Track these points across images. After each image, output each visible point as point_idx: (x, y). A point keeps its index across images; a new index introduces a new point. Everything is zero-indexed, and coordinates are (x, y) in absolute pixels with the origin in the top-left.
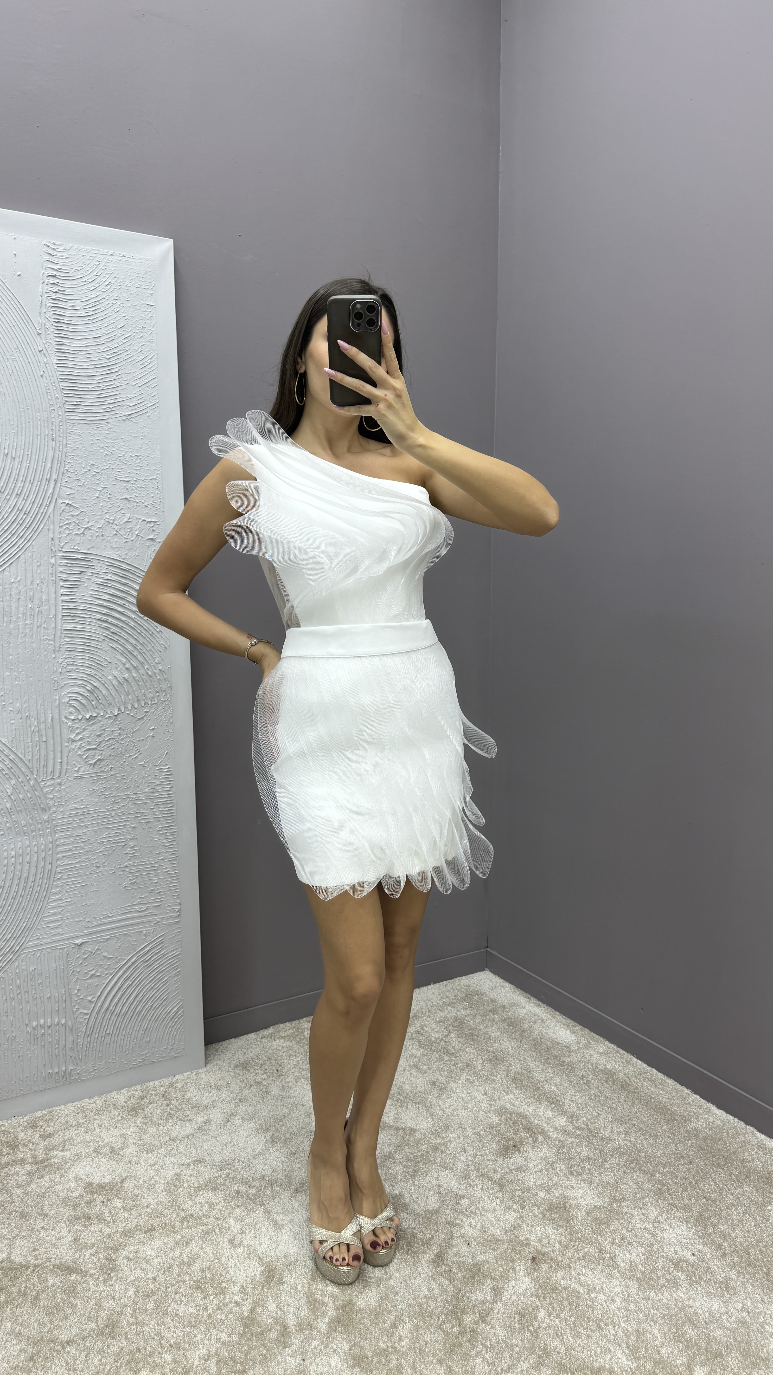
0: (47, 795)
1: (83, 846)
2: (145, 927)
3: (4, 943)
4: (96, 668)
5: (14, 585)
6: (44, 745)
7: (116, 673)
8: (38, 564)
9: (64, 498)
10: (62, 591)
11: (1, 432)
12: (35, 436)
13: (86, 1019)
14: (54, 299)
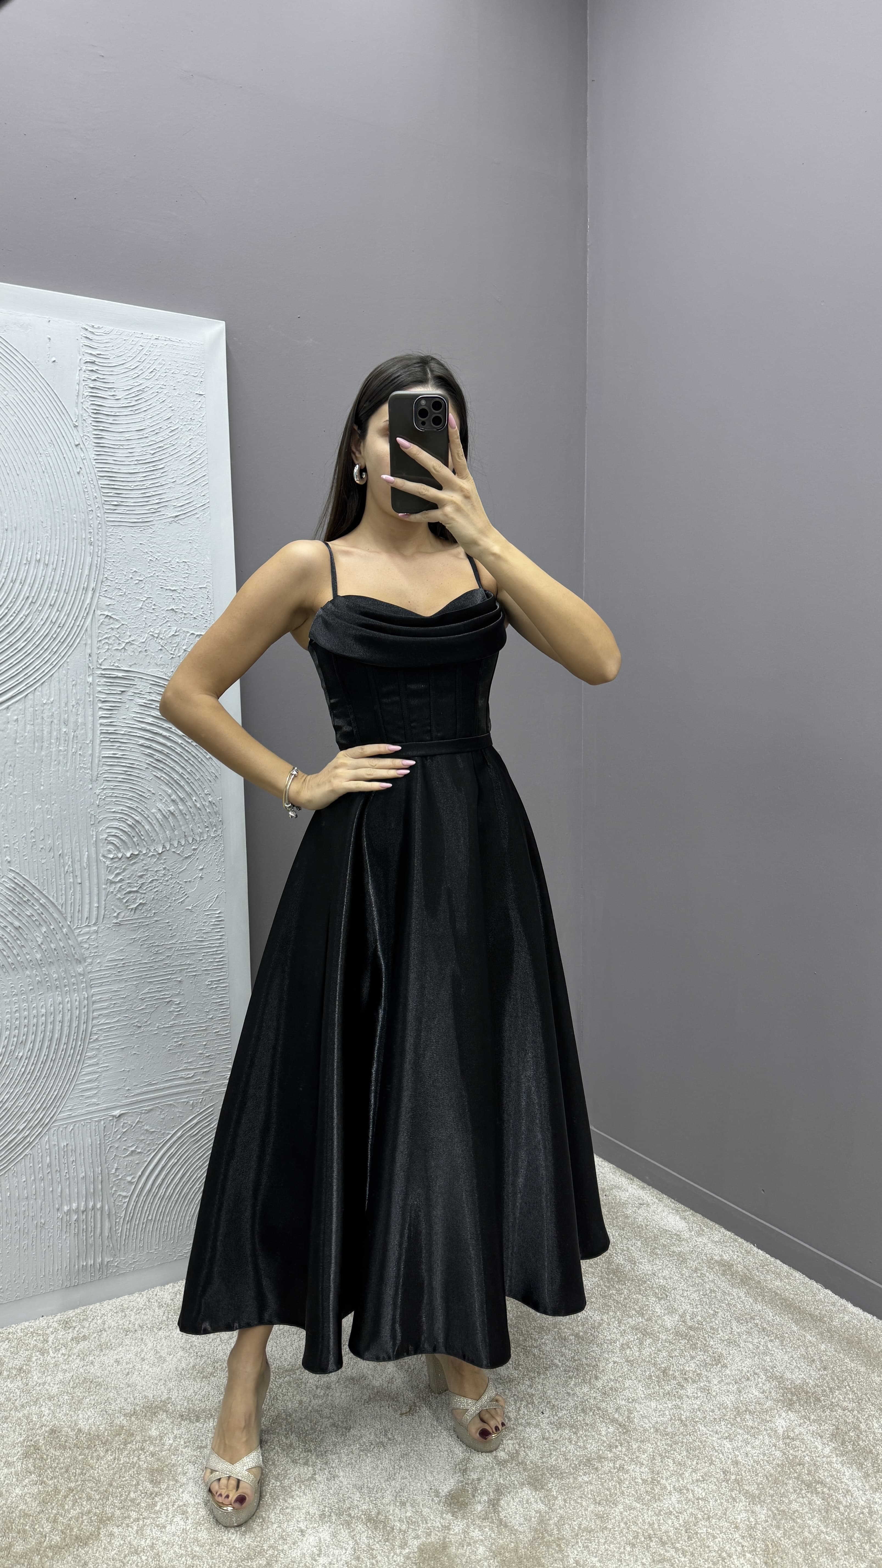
0: (82, 945)
1: (122, 1003)
2: (193, 1096)
3: (32, 1115)
4: (138, 800)
5: (46, 706)
6: (78, 888)
7: (160, 805)
8: (74, 682)
9: (103, 609)
10: (100, 713)
11: (32, 535)
12: (71, 539)
13: (124, 1202)
14: (93, 388)
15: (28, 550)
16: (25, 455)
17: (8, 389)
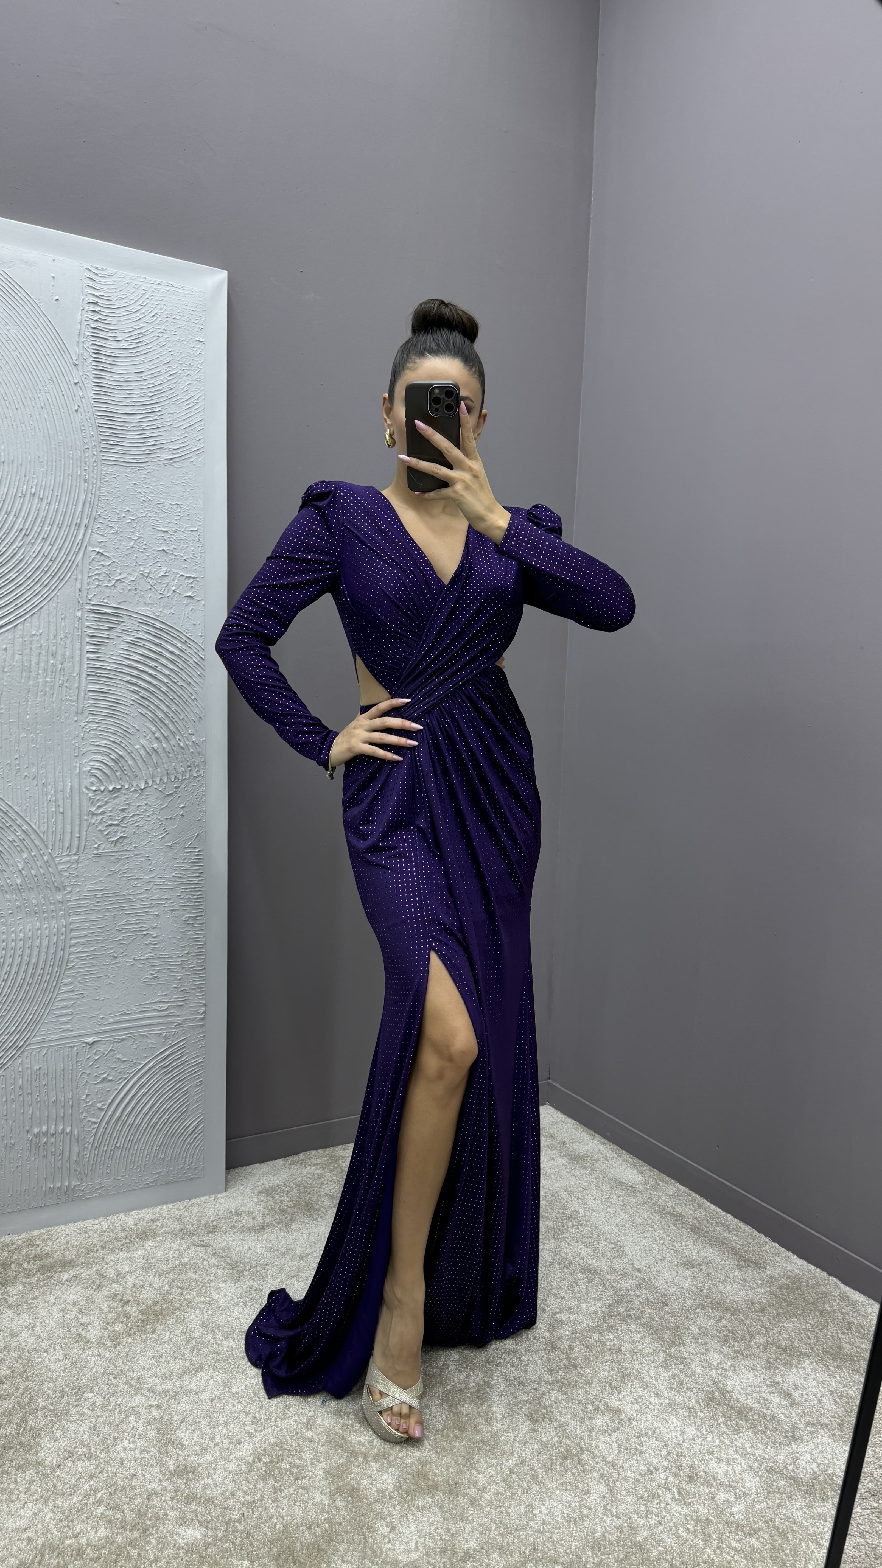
0: (62, 873)
1: (100, 932)
2: (165, 1029)
3: (7, 1037)
4: (122, 735)
5: (35, 638)
6: (60, 817)
7: (143, 742)
8: (63, 616)
9: (94, 545)
10: (88, 648)
11: (28, 469)
12: (66, 475)
13: (94, 1128)
14: (94, 328)
15: (24, 484)
16: (24, 390)
17: (10, 324)
